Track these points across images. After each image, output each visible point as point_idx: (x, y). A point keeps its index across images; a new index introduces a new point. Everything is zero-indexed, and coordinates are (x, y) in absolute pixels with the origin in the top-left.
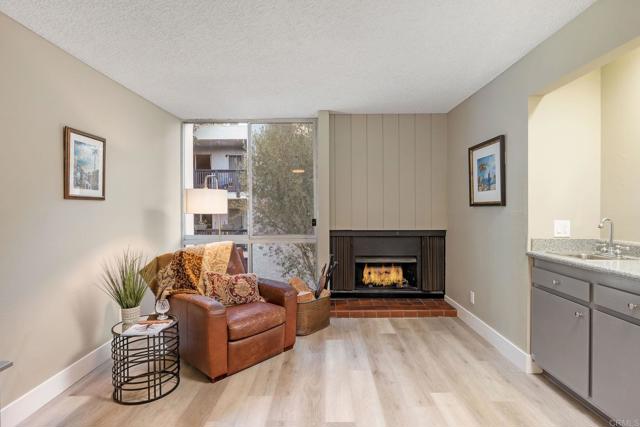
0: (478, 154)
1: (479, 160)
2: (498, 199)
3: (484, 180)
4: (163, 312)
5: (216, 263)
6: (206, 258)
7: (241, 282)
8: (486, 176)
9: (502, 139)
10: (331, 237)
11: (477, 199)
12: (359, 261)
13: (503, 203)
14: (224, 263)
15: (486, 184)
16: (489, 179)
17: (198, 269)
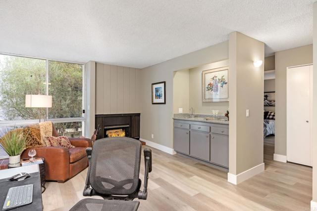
0: (155, 86)
1: (156, 88)
2: (163, 102)
3: (158, 95)
4: (32, 156)
5: (46, 132)
6: (41, 130)
7: (63, 139)
8: (159, 94)
9: (165, 82)
10: (96, 118)
11: (154, 102)
12: (105, 128)
13: (165, 103)
14: (50, 131)
15: (159, 96)
16: (160, 95)
17: (39, 135)
